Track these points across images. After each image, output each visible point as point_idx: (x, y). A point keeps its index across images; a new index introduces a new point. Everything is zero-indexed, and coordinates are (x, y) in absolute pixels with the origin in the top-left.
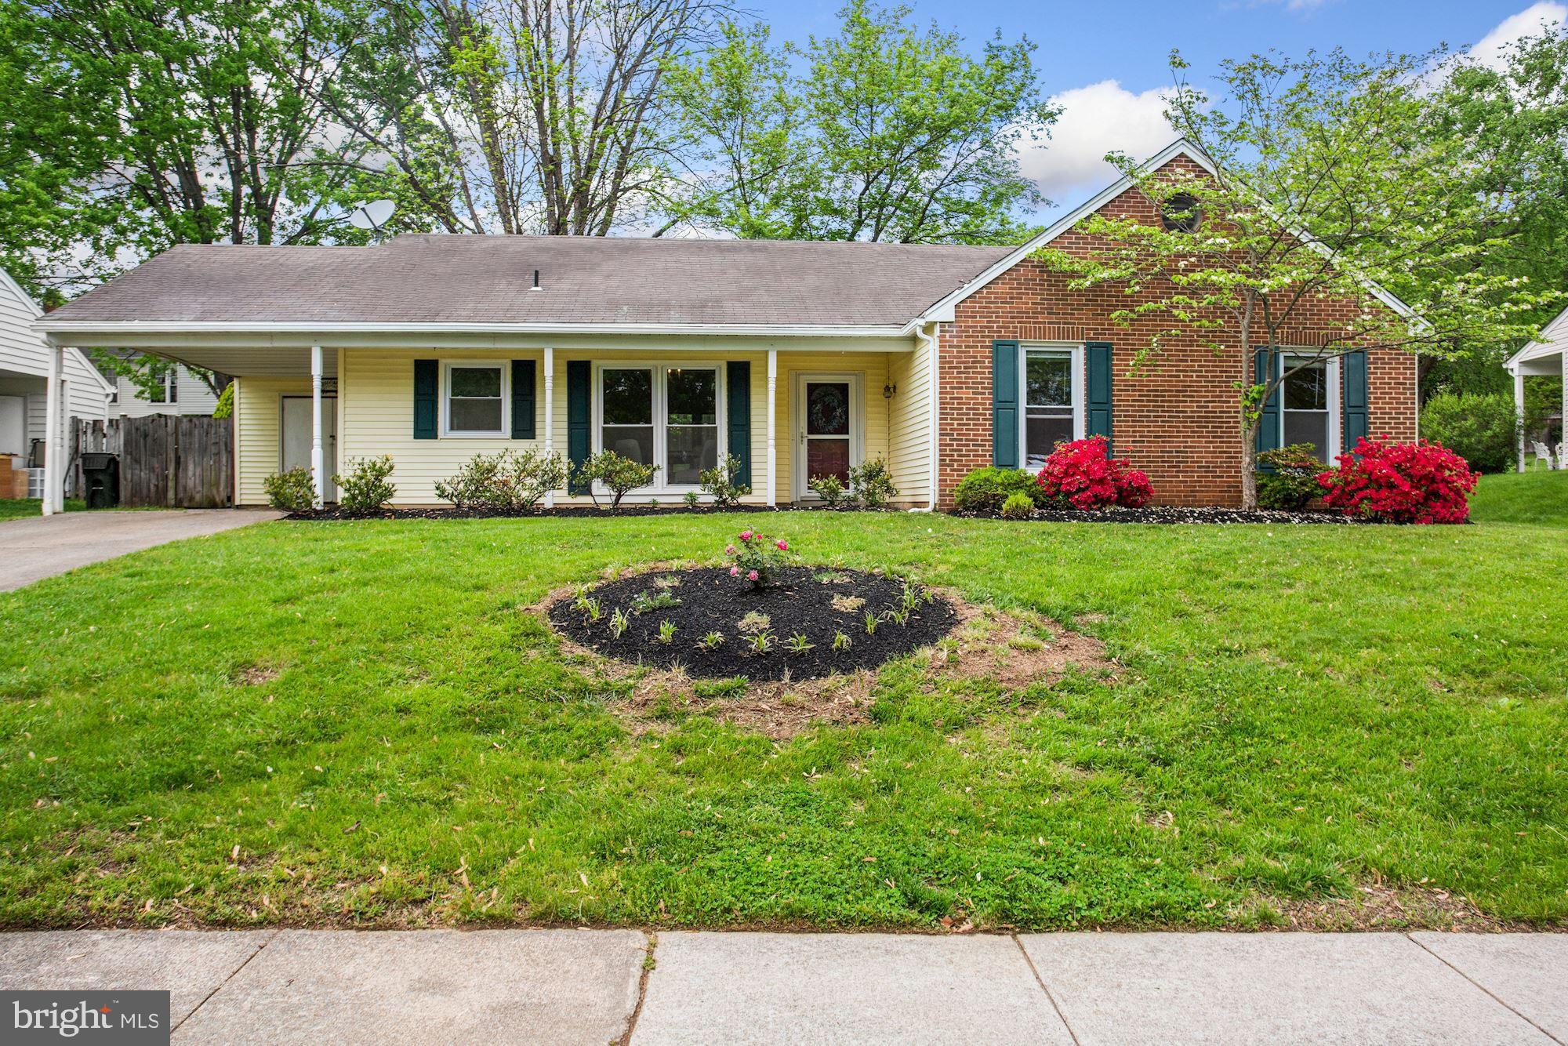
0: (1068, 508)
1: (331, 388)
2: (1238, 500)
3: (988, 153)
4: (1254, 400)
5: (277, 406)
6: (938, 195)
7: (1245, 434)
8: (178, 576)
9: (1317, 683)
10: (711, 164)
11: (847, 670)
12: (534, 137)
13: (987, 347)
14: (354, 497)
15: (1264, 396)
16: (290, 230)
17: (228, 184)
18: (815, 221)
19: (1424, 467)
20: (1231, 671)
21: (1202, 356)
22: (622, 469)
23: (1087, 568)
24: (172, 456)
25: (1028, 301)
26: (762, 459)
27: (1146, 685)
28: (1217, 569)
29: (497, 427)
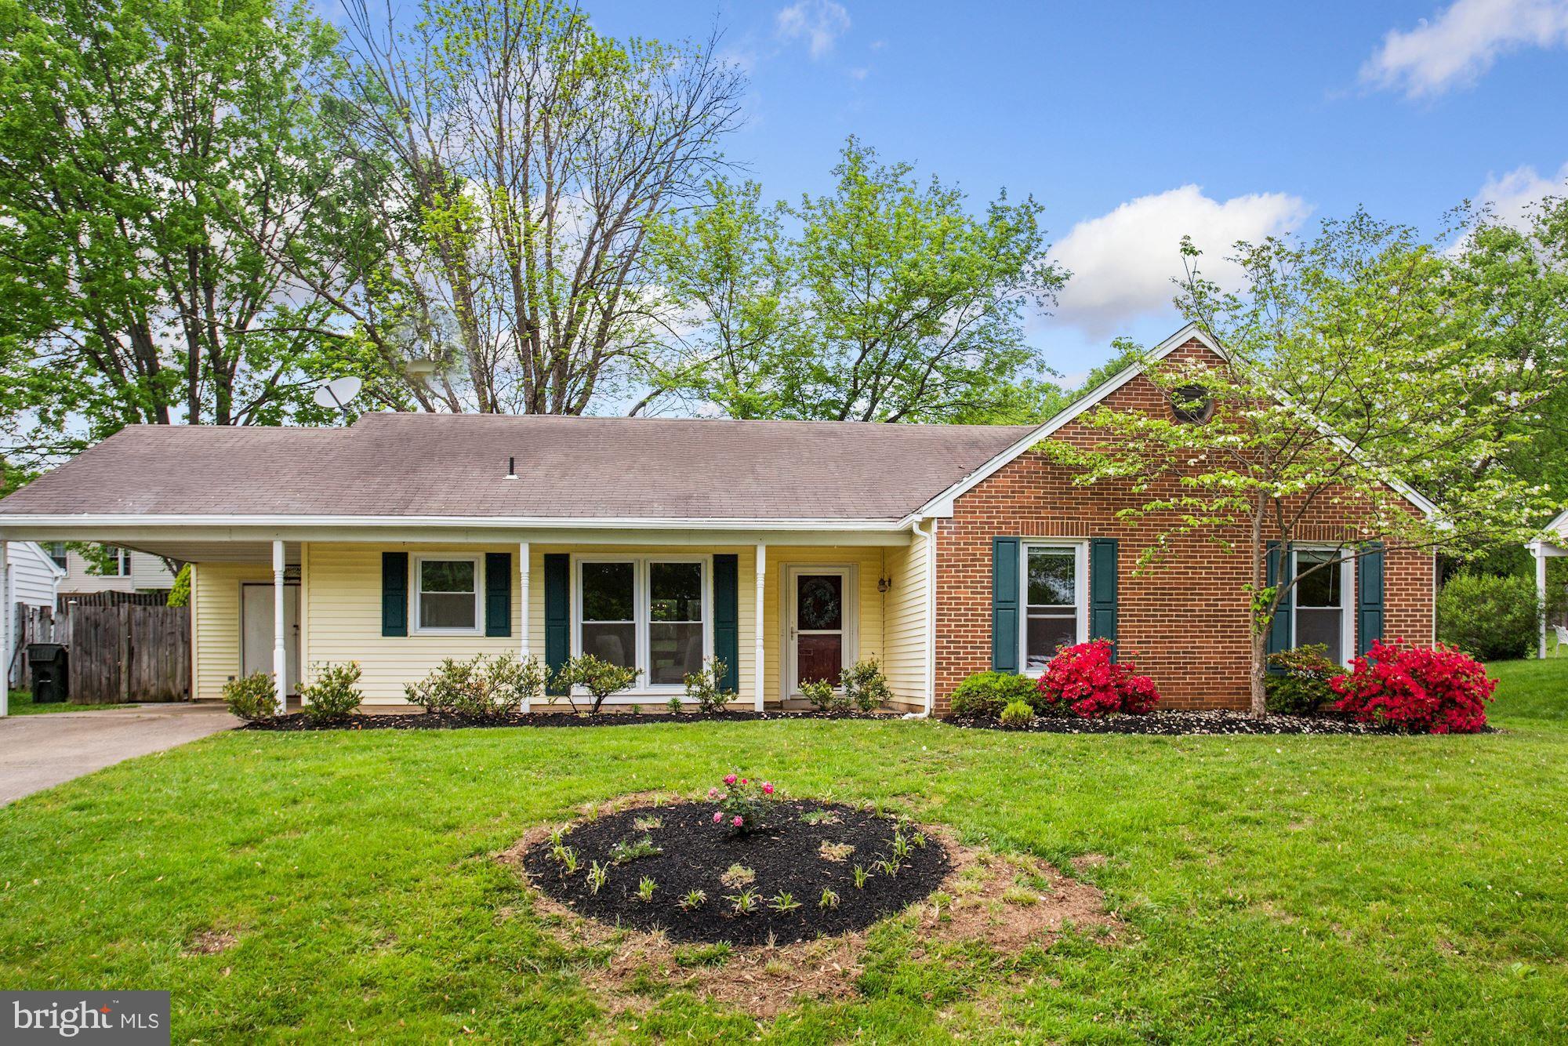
0: (1070, 715)
1: (294, 575)
2: (1246, 706)
3: (992, 320)
4: (1265, 604)
5: (237, 594)
6: (938, 363)
7: (1255, 638)
8: (130, 809)
9: (1323, 944)
10: (698, 330)
11: (835, 932)
12: (510, 303)
13: (987, 544)
14: (318, 706)
15: (1276, 599)
16: (250, 395)
17: (184, 345)
18: (809, 389)
19: (1440, 673)
20: (1233, 929)
21: (1212, 552)
22: (602, 675)
23: (1088, 798)
24: (125, 646)
25: (1031, 495)
26: (750, 657)
27: (1145, 947)
28: (1223, 799)
29: (471, 624)
